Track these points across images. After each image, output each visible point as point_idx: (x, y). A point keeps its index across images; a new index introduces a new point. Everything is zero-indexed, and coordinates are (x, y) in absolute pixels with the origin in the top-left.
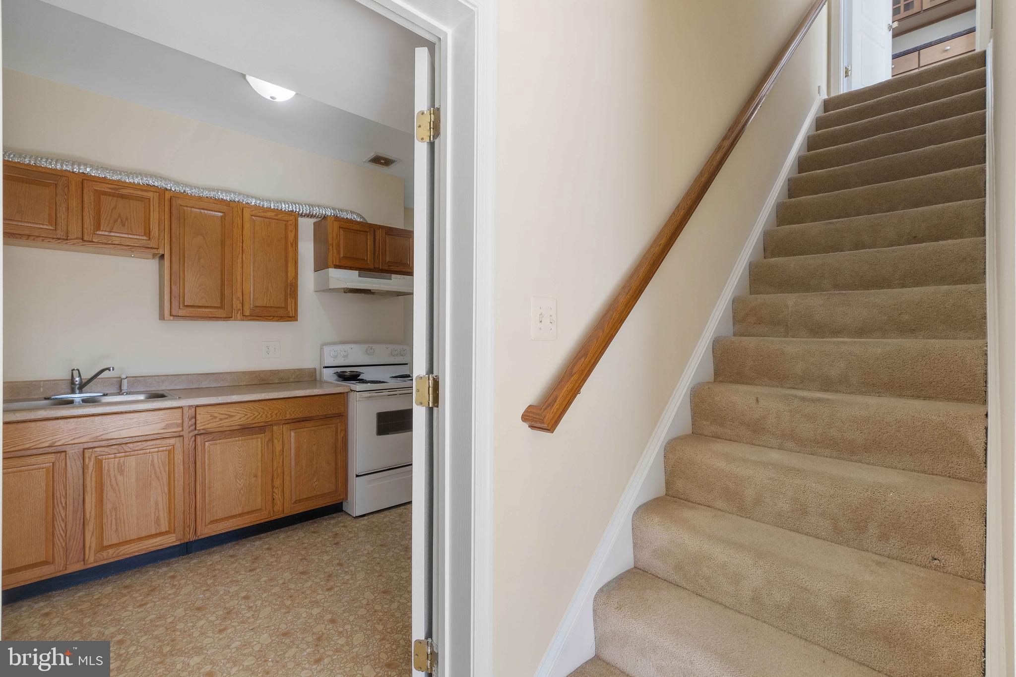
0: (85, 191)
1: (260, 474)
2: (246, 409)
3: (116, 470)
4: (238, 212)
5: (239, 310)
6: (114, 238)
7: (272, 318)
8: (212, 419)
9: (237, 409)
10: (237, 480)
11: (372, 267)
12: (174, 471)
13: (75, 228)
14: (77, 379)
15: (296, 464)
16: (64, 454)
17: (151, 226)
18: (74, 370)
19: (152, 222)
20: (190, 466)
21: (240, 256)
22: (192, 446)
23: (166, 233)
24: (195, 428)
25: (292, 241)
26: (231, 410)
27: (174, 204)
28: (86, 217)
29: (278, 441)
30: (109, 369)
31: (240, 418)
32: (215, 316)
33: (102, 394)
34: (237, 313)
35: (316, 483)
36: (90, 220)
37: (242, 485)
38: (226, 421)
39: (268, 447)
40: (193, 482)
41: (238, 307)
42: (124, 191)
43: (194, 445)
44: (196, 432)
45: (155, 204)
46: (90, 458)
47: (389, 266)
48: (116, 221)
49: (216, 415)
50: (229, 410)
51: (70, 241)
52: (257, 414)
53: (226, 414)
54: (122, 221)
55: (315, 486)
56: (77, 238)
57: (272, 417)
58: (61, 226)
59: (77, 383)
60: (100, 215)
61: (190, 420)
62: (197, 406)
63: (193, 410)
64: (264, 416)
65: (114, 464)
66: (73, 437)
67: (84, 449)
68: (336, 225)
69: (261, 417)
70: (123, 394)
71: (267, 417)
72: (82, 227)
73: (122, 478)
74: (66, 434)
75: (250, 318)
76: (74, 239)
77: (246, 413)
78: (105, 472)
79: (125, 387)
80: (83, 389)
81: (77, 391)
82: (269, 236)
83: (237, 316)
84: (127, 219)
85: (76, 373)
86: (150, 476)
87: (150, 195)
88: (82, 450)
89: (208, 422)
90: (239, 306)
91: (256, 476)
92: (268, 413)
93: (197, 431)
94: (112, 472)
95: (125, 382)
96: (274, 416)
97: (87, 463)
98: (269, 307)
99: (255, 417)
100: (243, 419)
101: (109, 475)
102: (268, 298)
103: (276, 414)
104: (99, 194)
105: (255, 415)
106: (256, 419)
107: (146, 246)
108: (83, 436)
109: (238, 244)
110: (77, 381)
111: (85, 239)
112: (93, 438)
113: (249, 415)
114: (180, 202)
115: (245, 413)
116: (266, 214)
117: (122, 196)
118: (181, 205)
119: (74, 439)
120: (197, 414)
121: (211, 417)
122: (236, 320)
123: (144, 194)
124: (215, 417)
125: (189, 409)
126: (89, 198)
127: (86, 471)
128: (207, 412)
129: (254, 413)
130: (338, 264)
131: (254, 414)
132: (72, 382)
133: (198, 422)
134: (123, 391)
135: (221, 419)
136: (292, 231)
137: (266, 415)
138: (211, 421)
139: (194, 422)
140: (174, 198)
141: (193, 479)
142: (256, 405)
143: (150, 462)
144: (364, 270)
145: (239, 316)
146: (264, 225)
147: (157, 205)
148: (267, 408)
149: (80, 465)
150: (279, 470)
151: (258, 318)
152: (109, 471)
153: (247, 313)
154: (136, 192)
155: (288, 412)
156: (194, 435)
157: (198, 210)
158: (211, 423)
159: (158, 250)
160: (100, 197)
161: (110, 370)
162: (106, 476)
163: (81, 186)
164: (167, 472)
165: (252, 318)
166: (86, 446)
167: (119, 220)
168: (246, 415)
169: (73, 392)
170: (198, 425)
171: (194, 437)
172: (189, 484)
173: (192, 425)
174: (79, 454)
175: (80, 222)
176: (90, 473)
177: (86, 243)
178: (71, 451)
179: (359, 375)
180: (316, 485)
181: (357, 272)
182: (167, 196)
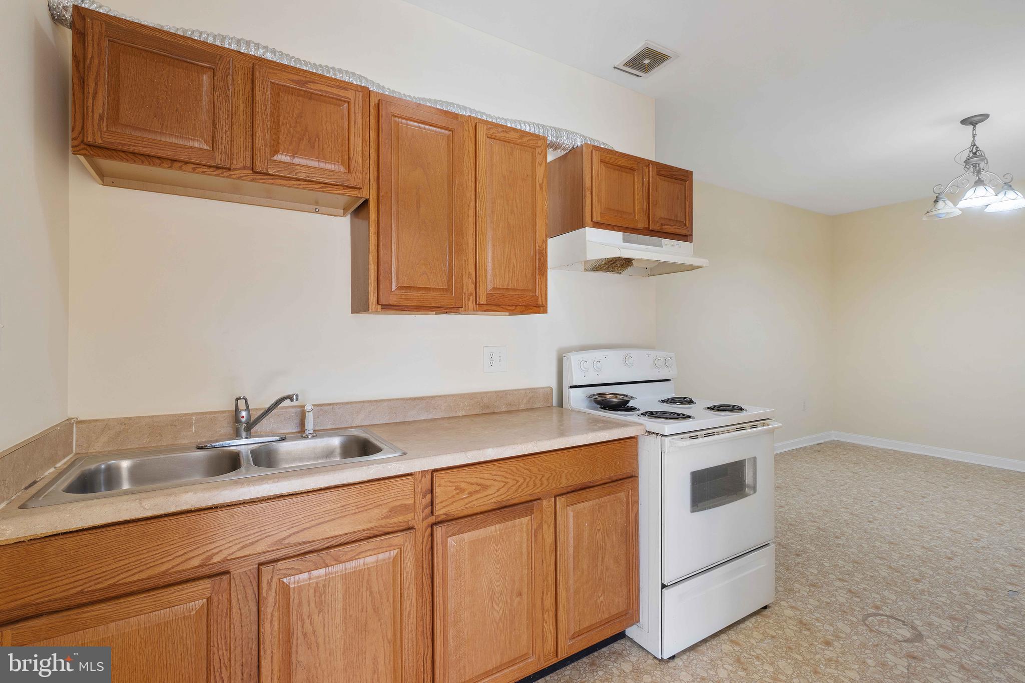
0: (257, 83)
1: (526, 590)
2: (506, 472)
3: (313, 605)
4: (469, 131)
5: (471, 294)
6: (299, 167)
7: (514, 307)
8: (458, 493)
9: (494, 473)
10: (495, 606)
11: (641, 225)
12: (401, 596)
13: (242, 149)
14: (244, 414)
15: (576, 566)
16: (225, 577)
17: (352, 149)
18: (240, 398)
19: (352, 141)
20: (425, 584)
21: (472, 204)
22: (426, 546)
23: (371, 163)
24: (432, 512)
25: (541, 182)
26: (486, 475)
27: (383, 112)
28: (258, 130)
29: (549, 527)
30: (290, 398)
31: (498, 490)
32: (438, 304)
33: (278, 438)
34: (469, 300)
35: (601, 598)
36: (265, 136)
37: (501, 612)
38: (479, 496)
39: (536, 540)
40: (429, 613)
41: (469, 291)
42: (313, 87)
43: (430, 544)
44: (432, 519)
45: (356, 112)
46: (269, 584)
47: (662, 225)
48: (301, 139)
49: (463, 485)
50: (482, 476)
51: (234, 172)
52: (521, 481)
53: (477, 484)
54: (310, 138)
55: (599, 603)
56: (244, 168)
57: (542, 484)
58: (222, 144)
59: (243, 420)
60: (278, 127)
61: (424, 496)
62: (434, 471)
63: (429, 477)
64: (531, 483)
65: (308, 591)
66: (242, 544)
67: (260, 564)
68: (596, 156)
69: (528, 485)
70: (306, 438)
71: (535, 486)
72: (253, 147)
73: (321, 618)
74: (231, 539)
75: (485, 307)
76: (240, 169)
77: (507, 481)
78: (294, 608)
79: (310, 426)
80: (252, 430)
81: (244, 434)
82: (511, 172)
83: (468, 304)
84: (317, 136)
85: (242, 404)
86: (364, 610)
87: (350, 94)
88: (257, 566)
89: (452, 500)
90: (471, 287)
91: (520, 594)
92: (537, 478)
93: (434, 517)
94: (305, 609)
95: (310, 418)
96: (545, 482)
97: (265, 595)
98: (511, 289)
99: (519, 487)
100: (503, 491)
101: (301, 615)
102: (511, 275)
103: (548, 479)
104: (278, 89)
105: (519, 483)
106: (520, 490)
107: (344, 183)
108: (257, 541)
109: (470, 184)
110: (243, 417)
111: (257, 168)
112: (274, 544)
113: (511, 482)
114: (392, 109)
115: (504, 480)
116: (507, 135)
117: (310, 96)
118: (393, 115)
119: (243, 547)
120: (435, 486)
121: (456, 489)
122: (466, 312)
123: (342, 93)
124: (462, 491)
125: (422, 477)
126: (262, 96)
127: (262, 609)
128: (450, 482)
129: (517, 478)
130: (599, 220)
131: (518, 481)
132: (236, 418)
133: (436, 501)
134: (307, 432)
135: (471, 494)
136: (541, 165)
137: (534, 482)
138: (457, 498)
139: (430, 500)
140: (383, 102)
141: (429, 608)
142: (520, 463)
143: (365, 584)
144: (629, 229)
145: (471, 304)
146: (505, 153)
147: (360, 114)
148: (535, 470)
149: (253, 596)
150: (550, 579)
151: (495, 308)
152: (300, 606)
153: (483, 300)
154: (329, 90)
155: (564, 475)
156: (430, 523)
157: (416, 124)
158: (456, 501)
159: (361, 191)
160: (279, 96)
161: (292, 400)
162: (295, 618)
163: (251, 77)
164: (391, 601)
165: (489, 307)
166: (262, 559)
167: (306, 137)
168: (506, 483)
169: (237, 436)
170: (437, 507)
171: (429, 530)
172: (423, 616)
173: (426, 507)
174: (251, 576)
175: (249, 139)
176: (269, 614)
177: (259, 177)
178: (237, 571)
179: (628, 402)
180: (602, 602)
181: (620, 235)
182: (374, 101)
